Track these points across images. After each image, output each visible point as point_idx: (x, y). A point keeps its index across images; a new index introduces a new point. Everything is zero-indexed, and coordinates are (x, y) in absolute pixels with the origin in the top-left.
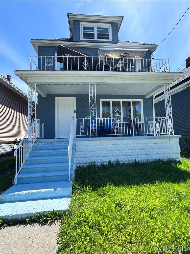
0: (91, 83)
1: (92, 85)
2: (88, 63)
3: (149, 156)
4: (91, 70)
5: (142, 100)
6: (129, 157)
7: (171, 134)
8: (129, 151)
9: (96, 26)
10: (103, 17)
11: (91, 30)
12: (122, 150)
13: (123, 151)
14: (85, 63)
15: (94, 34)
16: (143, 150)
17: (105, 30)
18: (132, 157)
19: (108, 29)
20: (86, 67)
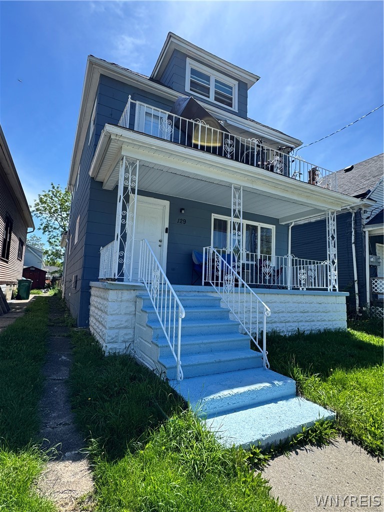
0: (235, 184)
1: (237, 189)
2: (233, 147)
3: (313, 323)
4: (237, 160)
5: (274, 226)
6: (288, 324)
7: (334, 290)
8: (289, 314)
9: (214, 75)
10: (229, 65)
11: (205, 80)
12: (279, 313)
13: (281, 315)
14: (228, 144)
15: (209, 89)
16: (306, 314)
17: (227, 88)
18: (291, 324)
19: (231, 88)
20: (230, 153)
